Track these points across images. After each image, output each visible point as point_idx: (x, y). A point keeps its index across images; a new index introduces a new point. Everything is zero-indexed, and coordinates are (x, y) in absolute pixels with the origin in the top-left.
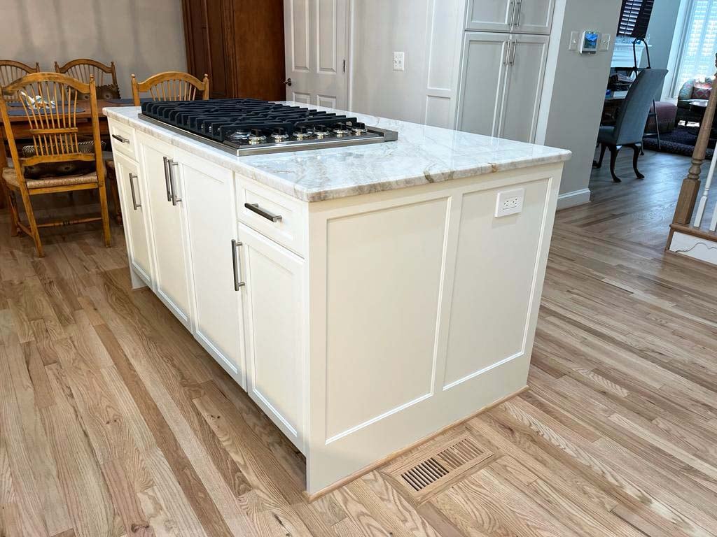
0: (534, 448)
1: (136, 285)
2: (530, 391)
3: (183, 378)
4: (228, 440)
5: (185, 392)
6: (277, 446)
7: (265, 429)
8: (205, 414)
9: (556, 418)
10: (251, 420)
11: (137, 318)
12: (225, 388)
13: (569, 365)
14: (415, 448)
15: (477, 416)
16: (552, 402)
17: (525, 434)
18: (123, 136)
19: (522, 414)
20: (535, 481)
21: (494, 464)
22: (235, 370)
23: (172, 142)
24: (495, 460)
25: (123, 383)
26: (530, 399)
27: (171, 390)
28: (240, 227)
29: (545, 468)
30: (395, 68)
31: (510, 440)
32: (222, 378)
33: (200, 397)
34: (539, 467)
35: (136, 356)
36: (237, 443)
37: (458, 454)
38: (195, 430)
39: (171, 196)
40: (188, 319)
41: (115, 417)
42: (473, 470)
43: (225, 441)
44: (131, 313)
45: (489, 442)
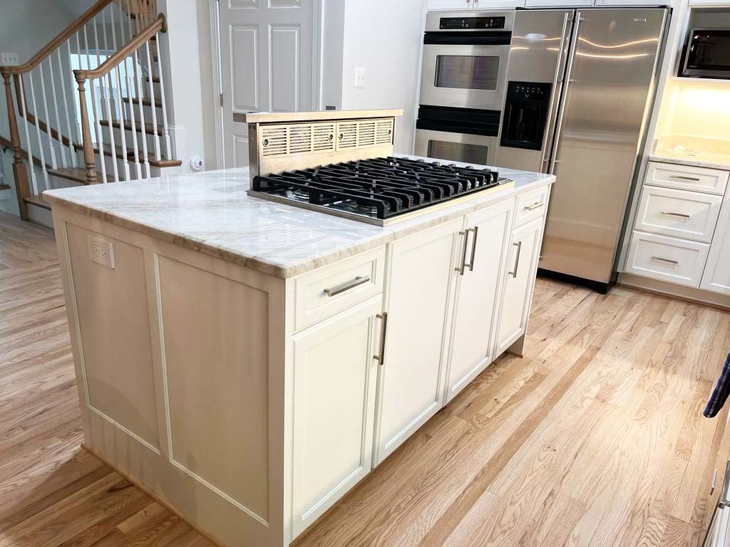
3: (468, 433)
27: (489, 434)
41: (546, 450)
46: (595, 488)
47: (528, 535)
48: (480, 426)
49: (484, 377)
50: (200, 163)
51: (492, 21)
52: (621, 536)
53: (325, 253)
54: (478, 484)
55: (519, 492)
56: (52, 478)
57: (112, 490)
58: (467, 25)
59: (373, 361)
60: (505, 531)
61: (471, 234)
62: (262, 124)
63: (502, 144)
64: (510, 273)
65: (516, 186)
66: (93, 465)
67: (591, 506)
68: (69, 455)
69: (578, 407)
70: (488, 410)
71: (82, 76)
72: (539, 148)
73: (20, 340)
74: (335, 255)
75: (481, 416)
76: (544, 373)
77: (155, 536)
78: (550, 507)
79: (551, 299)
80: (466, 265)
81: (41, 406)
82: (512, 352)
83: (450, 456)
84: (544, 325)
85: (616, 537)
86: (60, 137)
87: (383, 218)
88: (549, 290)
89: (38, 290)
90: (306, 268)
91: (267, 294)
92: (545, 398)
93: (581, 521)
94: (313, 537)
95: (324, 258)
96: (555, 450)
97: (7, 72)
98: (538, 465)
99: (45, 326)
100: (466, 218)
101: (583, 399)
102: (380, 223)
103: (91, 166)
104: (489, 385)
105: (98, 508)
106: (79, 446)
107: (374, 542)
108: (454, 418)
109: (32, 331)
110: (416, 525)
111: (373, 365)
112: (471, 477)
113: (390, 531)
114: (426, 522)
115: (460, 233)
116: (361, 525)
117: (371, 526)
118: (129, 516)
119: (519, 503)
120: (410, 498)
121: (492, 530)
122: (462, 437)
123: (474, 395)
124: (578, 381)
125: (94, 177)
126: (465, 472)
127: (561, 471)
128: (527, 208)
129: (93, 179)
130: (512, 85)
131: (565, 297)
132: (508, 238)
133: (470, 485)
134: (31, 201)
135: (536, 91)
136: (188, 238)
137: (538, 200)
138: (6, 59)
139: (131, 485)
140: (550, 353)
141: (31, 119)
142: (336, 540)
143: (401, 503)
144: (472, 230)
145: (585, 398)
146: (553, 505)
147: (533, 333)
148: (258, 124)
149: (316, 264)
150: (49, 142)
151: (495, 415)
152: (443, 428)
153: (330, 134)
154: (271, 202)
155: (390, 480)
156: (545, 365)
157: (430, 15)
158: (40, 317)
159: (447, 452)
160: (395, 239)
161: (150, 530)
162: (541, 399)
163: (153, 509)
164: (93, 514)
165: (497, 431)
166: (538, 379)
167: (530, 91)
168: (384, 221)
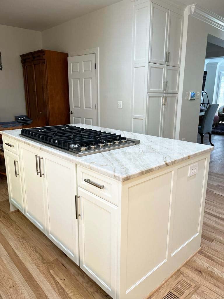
0: (213, 280)
1: (12, 209)
2: (202, 250)
3: (43, 259)
4: (71, 292)
5: (45, 267)
6: (96, 293)
7: (88, 284)
8: (57, 279)
9: (217, 263)
10: (80, 279)
11: (15, 227)
12: (64, 262)
13: (214, 235)
14: (161, 286)
15: (184, 266)
16: (213, 255)
17: (206, 273)
18: (10, 143)
19: (202, 262)
20: (218, 297)
21: (198, 291)
22: (72, 255)
23: (41, 149)
24: (198, 289)
25: (13, 264)
26: (203, 254)
27: (38, 266)
28: (78, 189)
29: (220, 290)
30: (118, 107)
31: (201, 277)
32: (62, 257)
33: (53, 269)
34: (217, 289)
35: (17, 248)
36: (76, 293)
37: (180, 287)
38: (54, 289)
39: (39, 172)
40: (44, 228)
41: (13, 284)
42: (190, 296)
43: (70, 293)
44: (12, 225)
45: (193, 279)
54: (12, 253)
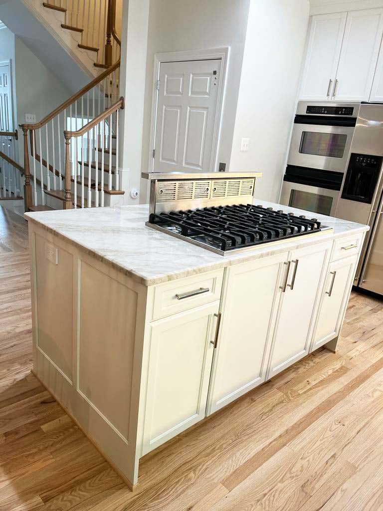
5: (296, 398)
8: (309, 386)
41: (337, 423)
46: (367, 457)
47: (309, 483)
48: (291, 399)
49: (304, 363)
50: (137, 194)
51: (344, 110)
52: (377, 495)
53: (177, 272)
54: (281, 441)
55: (310, 451)
56: (10, 388)
57: (43, 403)
58: (326, 112)
59: (210, 345)
60: (293, 477)
61: (293, 265)
62: (159, 180)
63: (343, 197)
64: (326, 292)
65: (334, 233)
66: (35, 385)
67: (361, 469)
68: (22, 375)
69: (369, 396)
70: (300, 388)
71: (69, 135)
72: (370, 202)
73: (10, 298)
74: (183, 273)
75: (295, 391)
76: (349, 367)
77: (62, 437)
78: (330, 466)
79: (367, 312)
80: (287, 285)
81: (12, 342)
82: (328, 348)
83: (266, 417)
84: (359, 331)
85: (374, 495)
86: (54, 171)
87: (224, 250)
88: (368, 305)
89: (26, 267)
90: (161, 281)
91: (137, 294)
92: (346, 386)
93: (351, 480)
94: (160, 456)
95: (176, 274)
96: (344, 425)
97: (26, 128)
98: (329, 434)
99: (25, 290)
100: (290, 253)
101: (375, 390)
102: (222, 253)
103: (68, 191)
104: (305, 370)
105: (33, 413)
106: (30, 371)
107: (200, 467)
108: (275, 390)
109: (17, 293)
110: (231, 460)
111: (210, 347)
112: (277, 434)
113: (212, 462)
114: (239, 460)
115: (285, 263)
116: (193, 455)
117: (200, 456)
118: (50, 421)
119: (307, 459)
120: (231, 441)
121: (284, 474)
122: (277, 405)
123: (292, 375)
124: (374, 376)
125: (69, 198)
126: (273, 430)
127: (345, 441)
128: (343, 248)
129: (68, 200)
130: (354, 156)
131: (379, 312)
132: (326, 268)
133: (275, 440)
134: (32, 209)
135: (370, 161)
136: (96, 252)
137: (354, 243)
138: (28, 118)
139: (55, 401)
140: (357, 353)
141: (38, 158)
142: (174, 461)
143: (224, 444)
144: (294, 262)
145: (377, 390)
146: (333, 465)
147: (348, 336)
148: (156, 180)
149: (170, 278)
150: (47, 174)
151: (305, 393)
152: (265, 396)
153: (206, 188)
154: (158, 231)
155: (219, 426)
156: (351, 361)
157: (300, 103)
158: (24, 285)
159: (264, 414)
160: (231, 265)
161: (60, 432)
162: (342, 386)
163: (64, 419)
164: (28, 416)
165: (304, 404)
166: (343, 370)
167: (366, 162)
168: (225, 252)
